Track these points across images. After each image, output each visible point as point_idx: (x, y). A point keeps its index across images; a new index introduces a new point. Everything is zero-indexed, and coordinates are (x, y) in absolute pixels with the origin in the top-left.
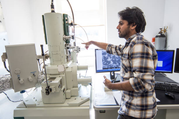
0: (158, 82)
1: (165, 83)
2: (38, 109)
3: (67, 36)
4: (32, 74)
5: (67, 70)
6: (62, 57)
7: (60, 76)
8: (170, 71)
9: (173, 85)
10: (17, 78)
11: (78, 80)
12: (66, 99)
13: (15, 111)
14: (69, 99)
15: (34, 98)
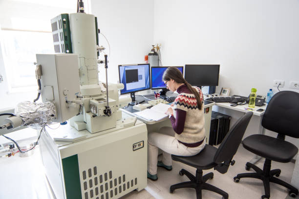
4: (76, 96)
10: (65, 101)
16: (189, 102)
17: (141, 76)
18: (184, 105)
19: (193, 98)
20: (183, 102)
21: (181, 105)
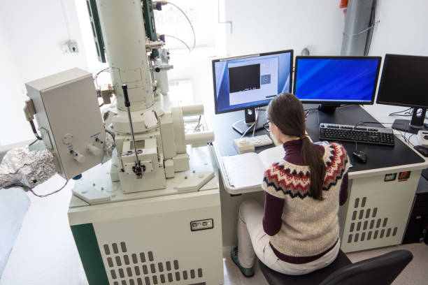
0: (344, 126)
1: (358, 127)
2: (114, 205)
3: (154, 41)
4: (94, 139)
5: (163, 122)
6: (147, 92)
7: (152, 135)
8: (370, 101)
9: (371, 130)
10: (68, 151)
11: (186, 138)
12: (167, 178)
13: (70, 215)
14: (173, 179)
15: (94, 185)
16: (288, 183)
17: (269, 76)
18: (274, 186)
19: (301, 175)
20: (274, 180)
21: (269, 185)
